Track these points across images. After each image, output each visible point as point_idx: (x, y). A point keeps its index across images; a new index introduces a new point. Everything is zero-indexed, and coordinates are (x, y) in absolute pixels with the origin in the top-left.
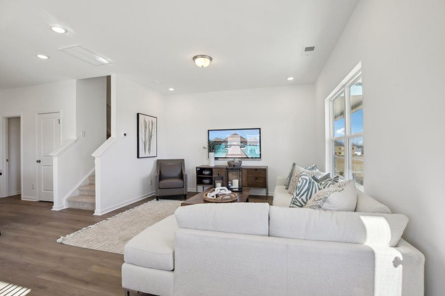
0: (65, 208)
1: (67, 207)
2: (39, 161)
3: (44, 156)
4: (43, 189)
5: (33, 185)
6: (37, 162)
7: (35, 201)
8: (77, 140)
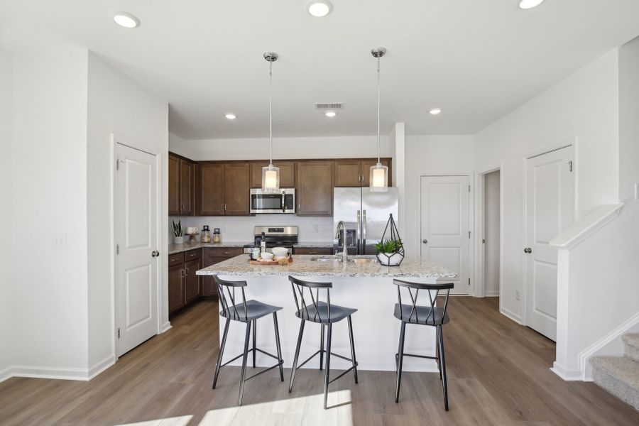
0: (583, 379)
1: (590, 379)
2: (528, 251)
3: (538, 242)
4: (534, 307)
5: (518, 293)
6: (526, 252)
7: (520, 323)
8: (622, 208)
